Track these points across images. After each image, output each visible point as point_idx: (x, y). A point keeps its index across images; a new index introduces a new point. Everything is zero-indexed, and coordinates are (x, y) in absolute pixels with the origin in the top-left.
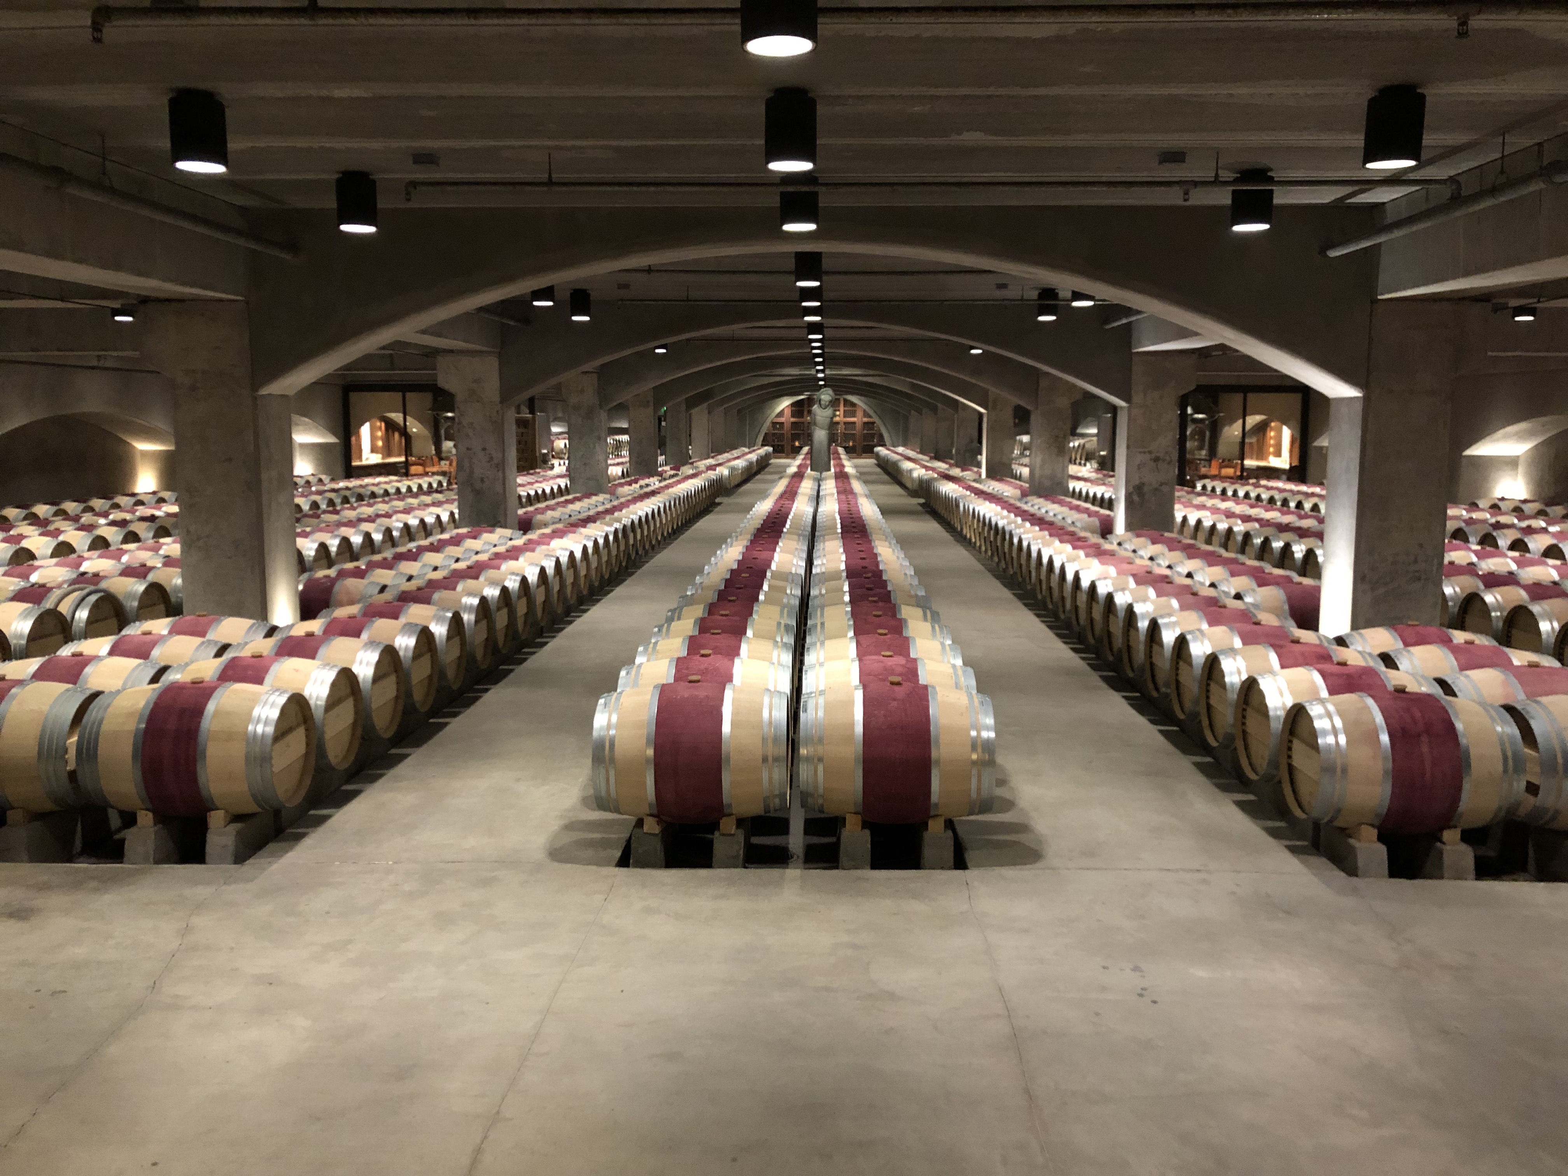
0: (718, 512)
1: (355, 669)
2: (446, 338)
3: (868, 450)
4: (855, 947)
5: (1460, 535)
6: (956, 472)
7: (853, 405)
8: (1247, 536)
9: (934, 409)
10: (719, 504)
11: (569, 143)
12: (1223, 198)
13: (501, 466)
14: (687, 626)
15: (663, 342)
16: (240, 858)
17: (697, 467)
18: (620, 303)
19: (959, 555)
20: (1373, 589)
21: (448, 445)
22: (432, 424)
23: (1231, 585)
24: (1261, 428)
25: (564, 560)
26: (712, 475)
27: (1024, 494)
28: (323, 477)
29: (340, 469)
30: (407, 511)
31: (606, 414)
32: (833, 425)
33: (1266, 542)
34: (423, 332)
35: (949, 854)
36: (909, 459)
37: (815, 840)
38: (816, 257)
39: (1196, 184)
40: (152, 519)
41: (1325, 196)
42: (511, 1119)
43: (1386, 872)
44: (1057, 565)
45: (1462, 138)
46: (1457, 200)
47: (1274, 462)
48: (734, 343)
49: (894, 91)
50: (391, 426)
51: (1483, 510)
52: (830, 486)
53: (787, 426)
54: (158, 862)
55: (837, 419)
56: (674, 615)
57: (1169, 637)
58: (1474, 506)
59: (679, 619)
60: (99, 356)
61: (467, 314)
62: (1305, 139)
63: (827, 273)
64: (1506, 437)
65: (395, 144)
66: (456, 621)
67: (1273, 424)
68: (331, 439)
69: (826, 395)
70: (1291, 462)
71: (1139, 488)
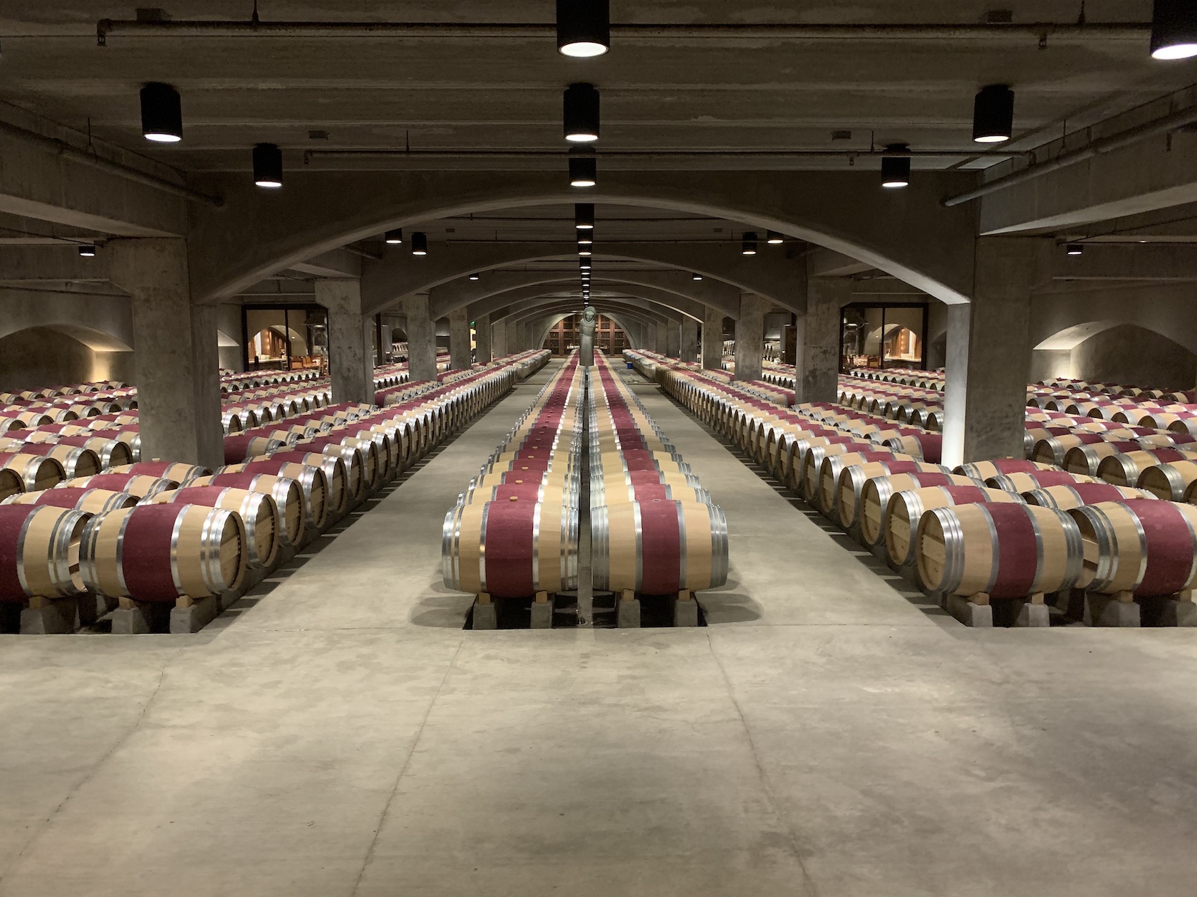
0: (515, 395)
1: (274, 497)
2: (323, 266)
3: (618, 352)
4: (633, 677)
5: (1033, 403)
6: (683, 365)
7: (608, 319)
8: (888, 405)
9: (666, 322)
10: (516, 389)
11: (422, 123)
12: (875, 164)
13: (363, 360)
14: (503, 466)
15: (475, 271)
16: (194, 630)
17: (498, 364)
18: (448, 242)
19: (687, 423)
20: (979, 436)
21: (316, 348)
22: (306, 333)
23: (881, 436)
24: (895, 333)
25: (412, 424)
26: (509, 368)
27: (732, 379)
28: (229, 371)
29: (240, 365)
30: (294, 393)
31: (434, 324)
32: (594, 333)
33: (902, 409)
34: (308, 262)
35: (695, 618)
36: (648, 357)
37: (601, 610)
38: (590, 207)
39: (858, 154)
40: (108, 400)
41: (944, 164)
42: (404, 793)
43: (991, 623)
44: (757, 425)
45: (1036, 123)
46: (1033, 165)
47: (904, 357)
48: (527, 273)
49: (654, 86)
50: (276, 334)
51: (1047, 387)
52: (595, 375)
53: (561, 335)
54: (138, 631)
55: (597, 329)
56: (494, 459)
57: (837, 470)
58: (1041, 384)
59: (498, 461)
60: (67, 284)
61: (337, 250)
62: (934, 122)
63: (599, 220)
64: (1062, 337)
65: (297, 123)
66: (339, 465)
67: (903, 330)
68: (234, 344)
69: (590, 312)
70: (916, 356)
71: (813, 372)
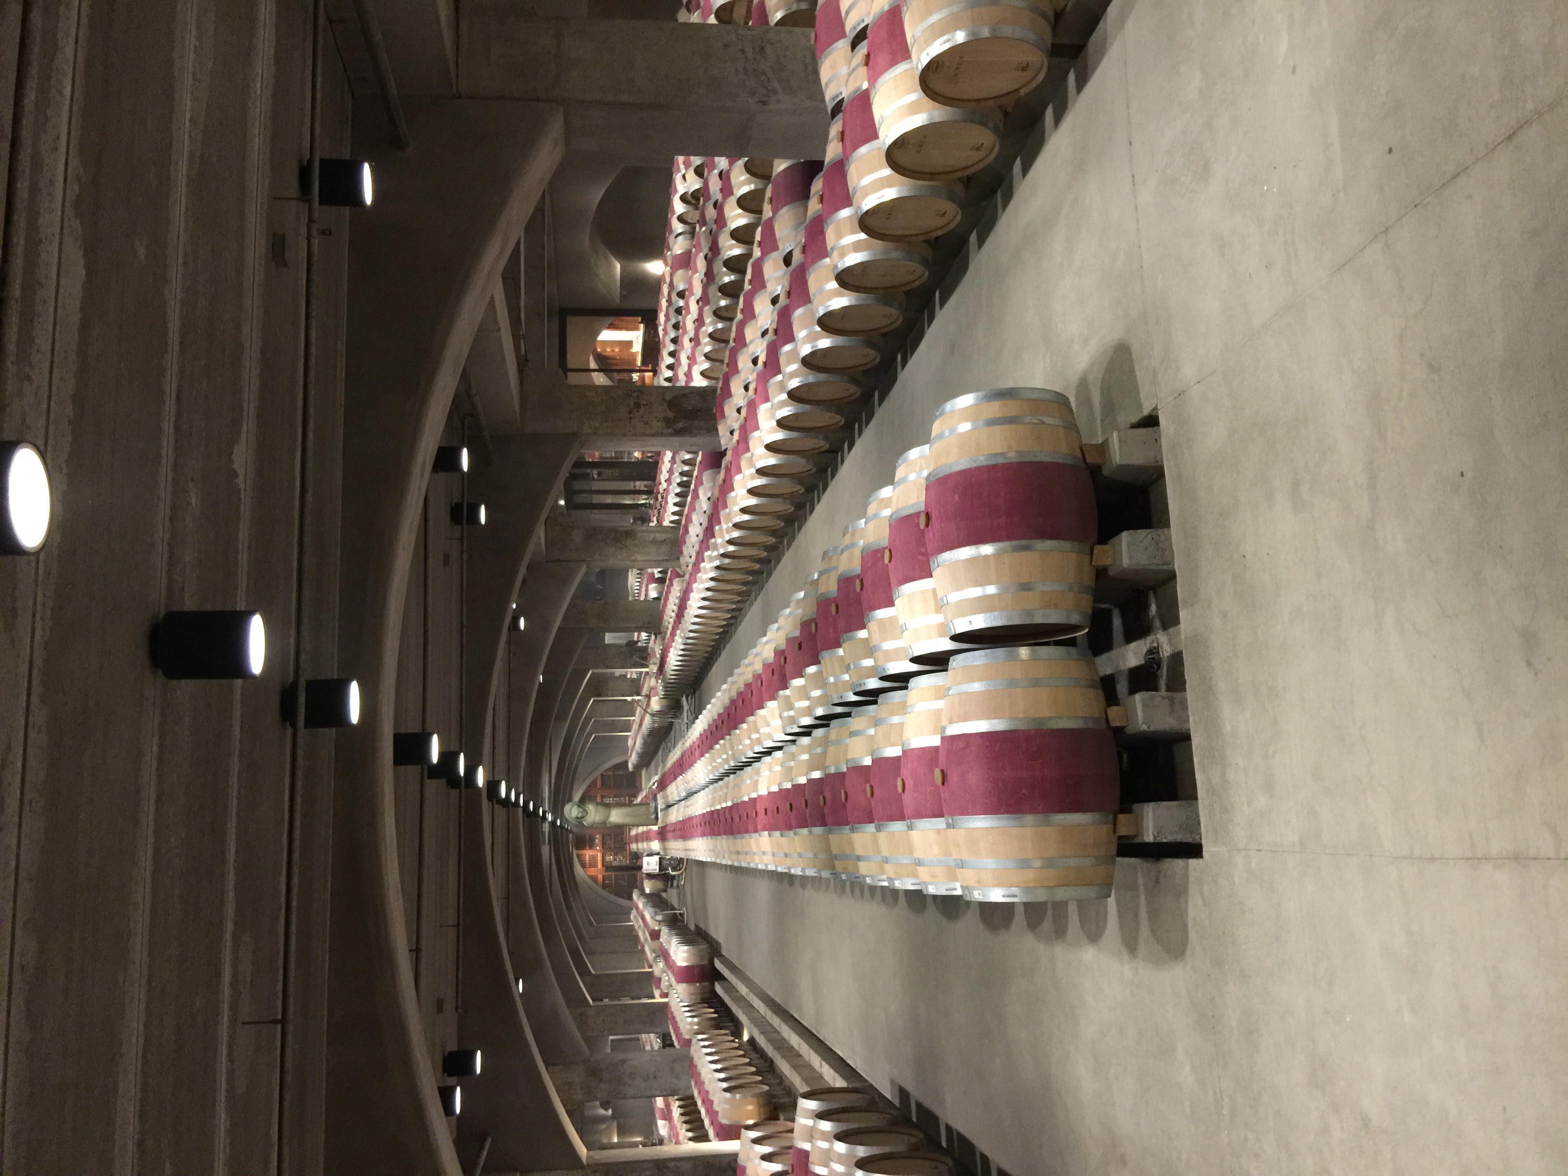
18: (460, 1011)
24: (601, 356)
47: (637, 346)
48: (512, 897)
63: (423, 728)
67: (599, 350)
69: (573, 812)
70: (637, 329)
71: (669, 423)
